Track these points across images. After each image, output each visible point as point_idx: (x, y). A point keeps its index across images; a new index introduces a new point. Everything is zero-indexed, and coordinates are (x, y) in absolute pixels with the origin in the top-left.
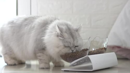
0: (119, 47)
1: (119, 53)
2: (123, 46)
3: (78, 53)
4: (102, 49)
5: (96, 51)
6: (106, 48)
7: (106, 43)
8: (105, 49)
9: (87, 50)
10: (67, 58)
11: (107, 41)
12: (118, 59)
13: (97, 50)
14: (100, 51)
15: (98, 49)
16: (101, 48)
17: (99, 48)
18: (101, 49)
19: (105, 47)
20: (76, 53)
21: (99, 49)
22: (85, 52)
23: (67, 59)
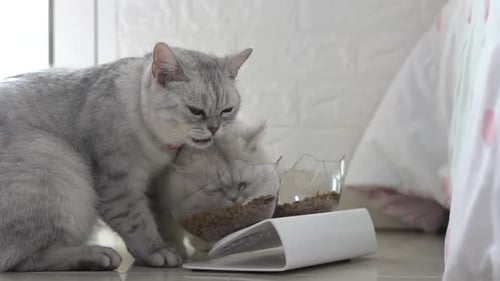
0: (390, 191)
1: (392, 211)
2: (405, 188)
3: (240, 211)
4: (325, 196)
5: (305, 203)
6: (338, 192)
7: (338, 177)
8: (335, 196)
9: (270, 199)
10: (201, 226)
11: (342, 172)
12: (378, 230)
13: (307, 200)
14: (315, 204)
15: (309, 196)
16: (321, 193)
17: (315, 196)
18: (321, 198)
19: (334, 189)
20: (233, 211)
21: (313, 198)
22: (261, 206)
23: (203, 230)
